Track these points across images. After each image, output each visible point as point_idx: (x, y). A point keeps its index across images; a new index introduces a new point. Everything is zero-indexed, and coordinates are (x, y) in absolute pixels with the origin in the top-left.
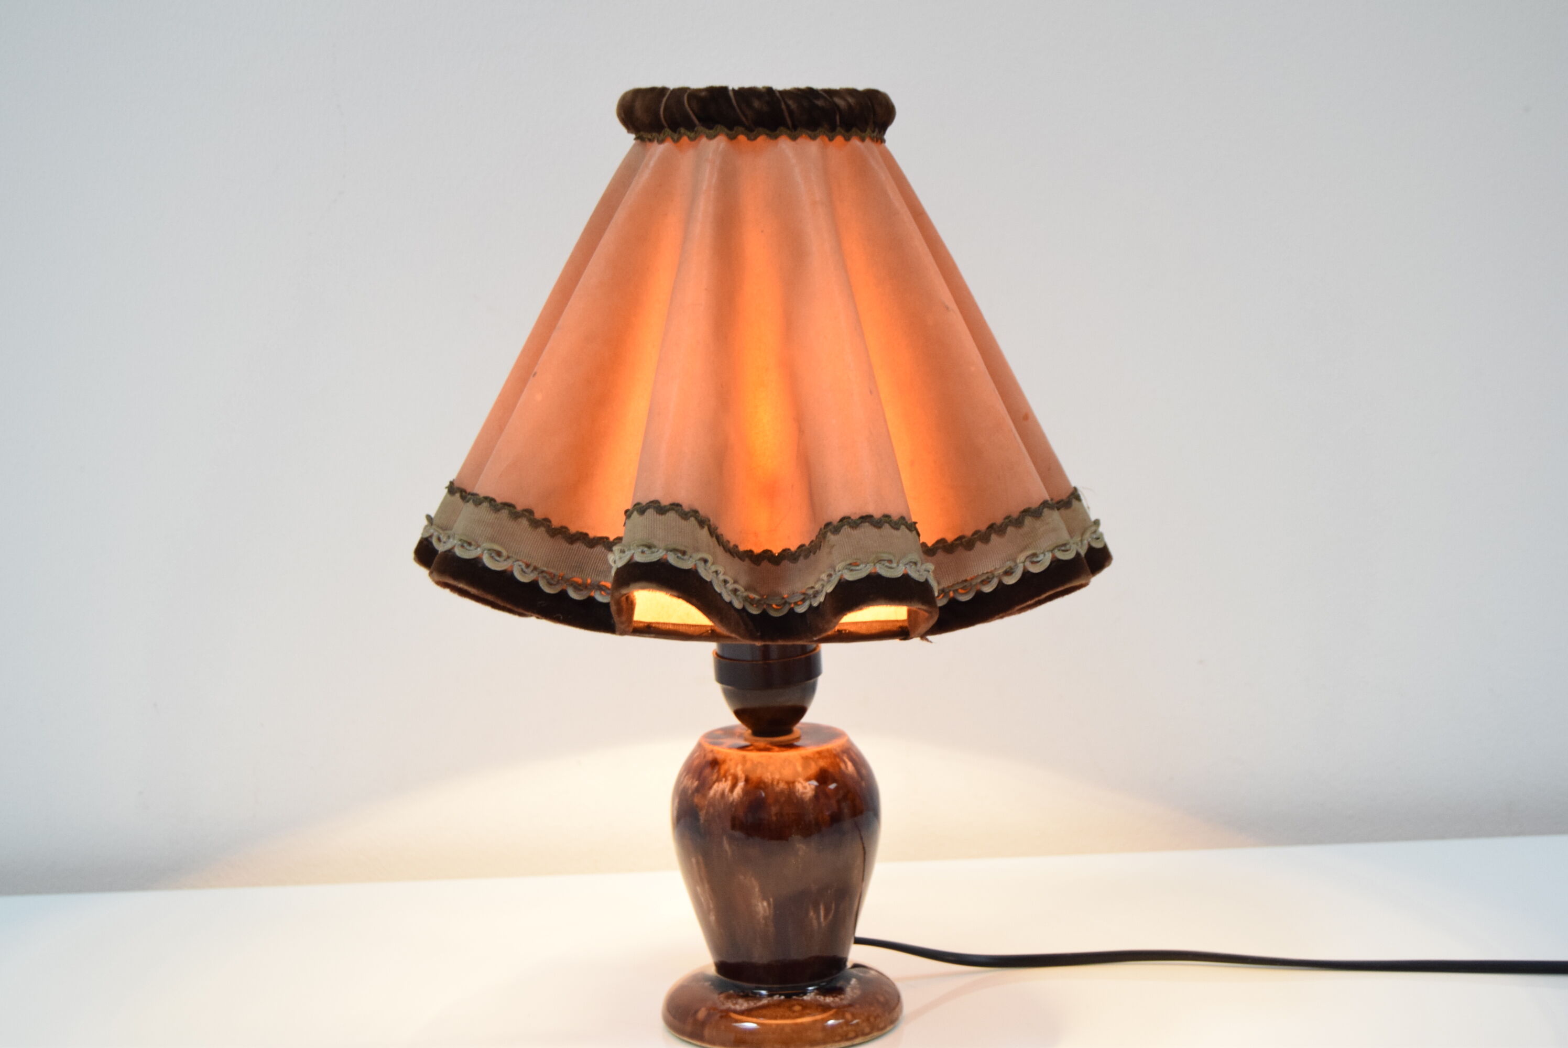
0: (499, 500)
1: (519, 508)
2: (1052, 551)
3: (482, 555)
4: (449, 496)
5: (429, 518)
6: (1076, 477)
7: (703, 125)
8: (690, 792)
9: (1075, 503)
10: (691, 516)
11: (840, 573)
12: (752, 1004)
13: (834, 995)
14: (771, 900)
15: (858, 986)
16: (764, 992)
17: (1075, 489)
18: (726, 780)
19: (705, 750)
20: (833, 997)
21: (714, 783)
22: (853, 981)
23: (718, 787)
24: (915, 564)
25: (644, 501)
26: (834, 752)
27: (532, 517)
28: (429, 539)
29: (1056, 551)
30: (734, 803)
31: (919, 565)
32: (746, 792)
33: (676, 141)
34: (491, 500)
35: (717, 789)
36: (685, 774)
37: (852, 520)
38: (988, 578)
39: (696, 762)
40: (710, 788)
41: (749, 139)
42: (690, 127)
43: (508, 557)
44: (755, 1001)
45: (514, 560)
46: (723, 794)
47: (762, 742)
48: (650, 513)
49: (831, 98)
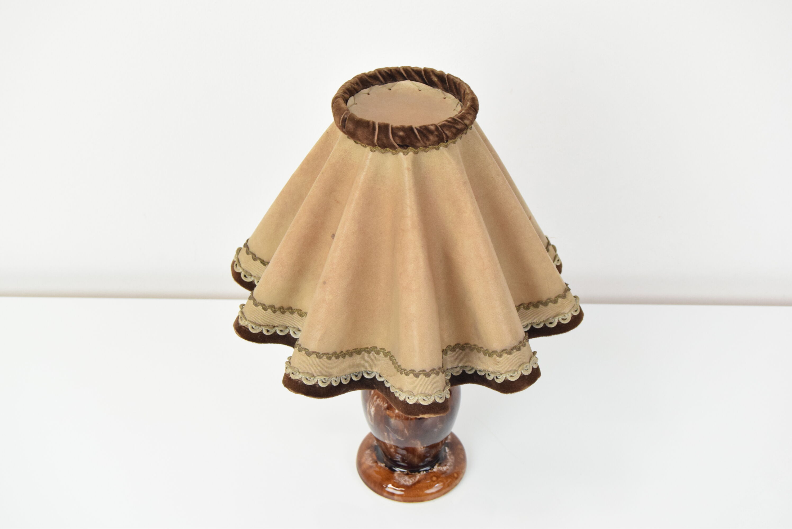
0: (321, 352)
1: (330, 352)
3: (317, 381)
7: (401, 148)
27: (336, 354)
33: (384, 153)
42: (393, 148)
49: (463, 121)
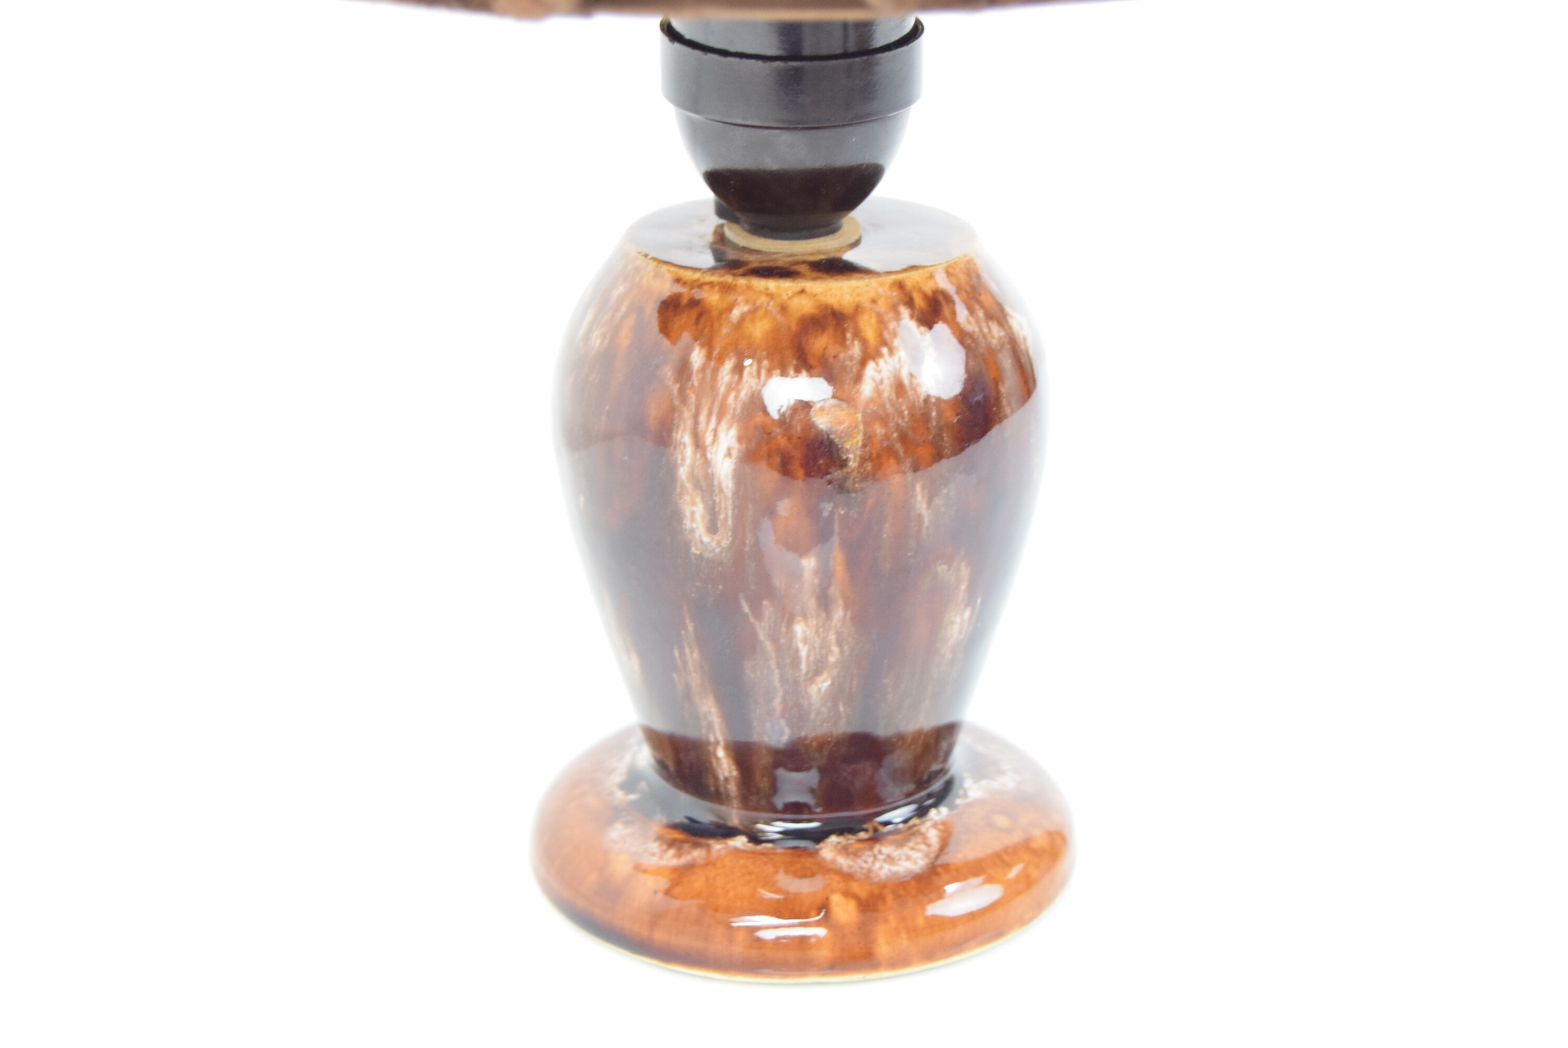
21: (863, 363)
30: (933, 400)
35: (878, 377)
40: (858, 378)
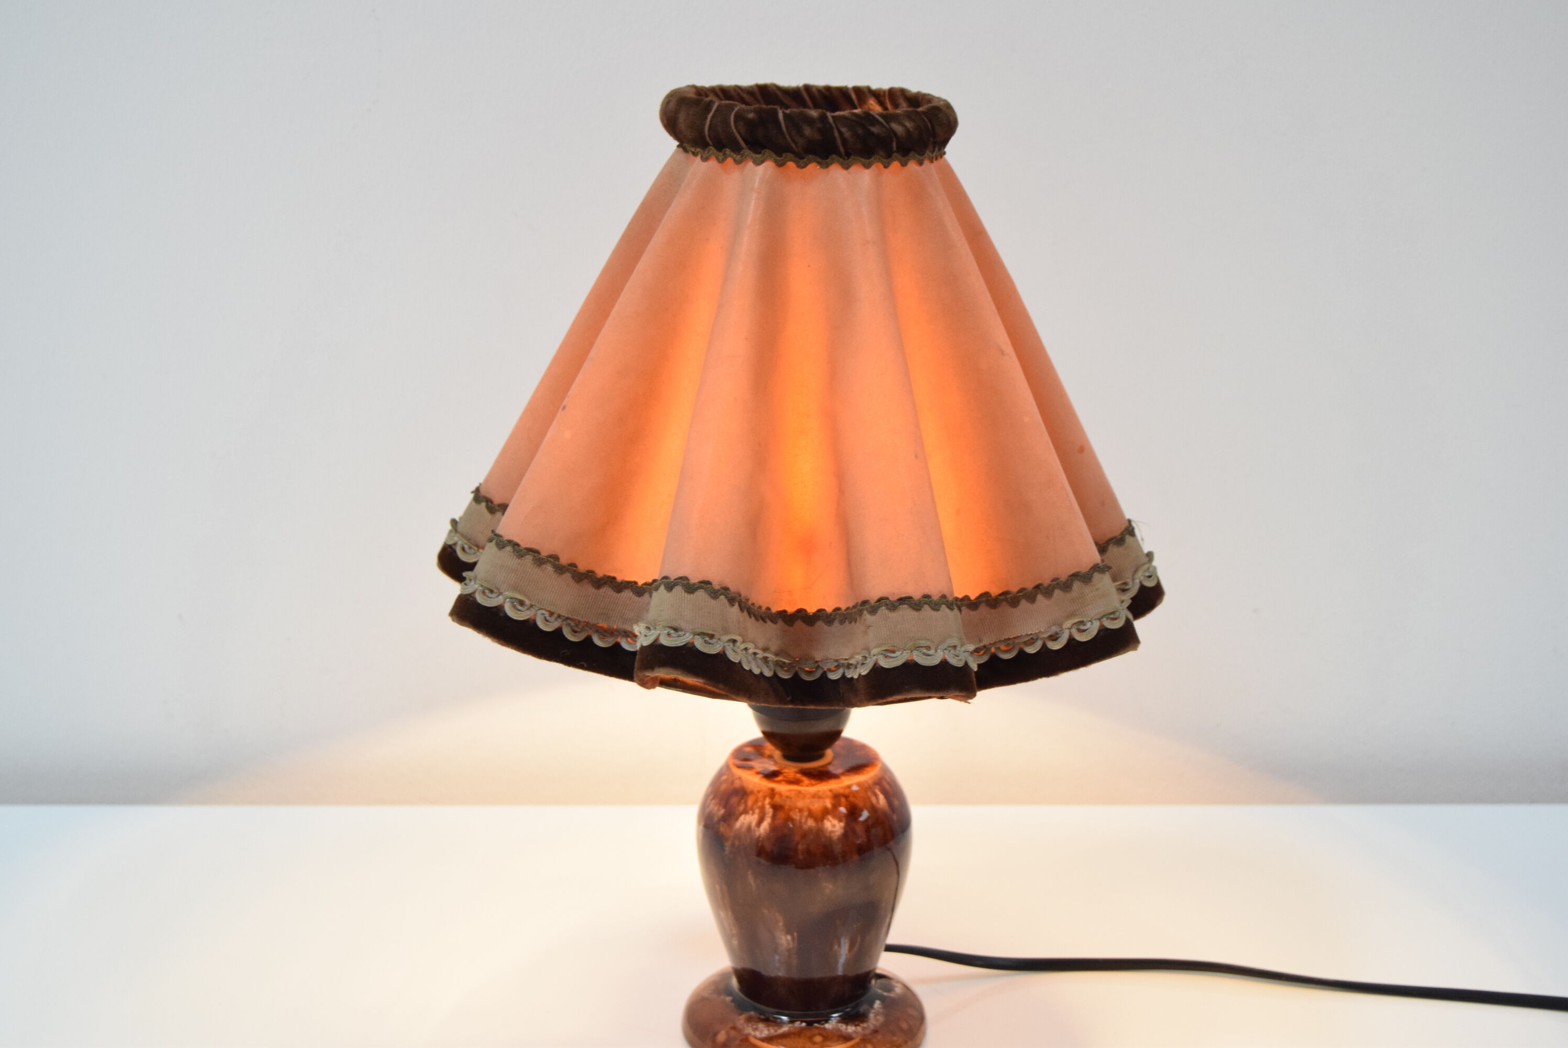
0: (524, 545)
1: (544, 553)
2: (1100, 619)
3: (504, 602)
4: (474, 503)
5: (454, 522)
6: (1130, 509)
7: (749, 149)
8: (716, 819)
9: (1128, 539)
10: (721, 595)
11: (875, 657)
12: (772, 1031)
13: (857, 1023)
14: (795, 934)
15: (881, 1011)
16: (785, 1018)
17: (1129, 521)
18: (753, 813)
19: (733, 776)
20: (856, 1026)
21: (741, 814)
22: (877, 1004)
23: (745, 819)
24: (955, 647)
25: (673, 577)
26: (866, 785)
27: (557, 563)
28: (454, 547)
29: (1105, 619)
31: (958, 648)
32: (773, 828)
33: (721, 161)
34: (515, 545)
35: (743, 821)
36: (711, 797)
37: (890, 601)
38: (1032, 639)
39: (724, 787)
40: (737, 819)
41: (800, 167)
42: (737, 149)
43: (532, 606)
44: (776, 1028)
45: (537, 609)
46: (749, 829)
47: (791, 769)
48: (678, 590)
49: (888, 123)
